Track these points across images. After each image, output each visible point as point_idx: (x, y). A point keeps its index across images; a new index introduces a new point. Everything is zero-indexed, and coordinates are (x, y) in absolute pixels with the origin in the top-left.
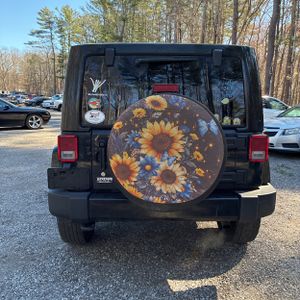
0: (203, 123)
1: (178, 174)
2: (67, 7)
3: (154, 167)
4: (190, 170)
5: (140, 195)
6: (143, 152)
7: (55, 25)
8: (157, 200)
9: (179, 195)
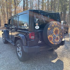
1: (59, 38)
5: (53, 43)
6: (54, 34)
8: (56, 44)
9: (59, 42)
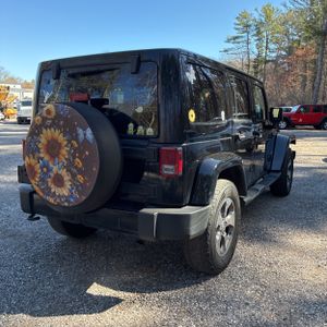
0: (80, 131)
1: (65, 179)
2: (269, 6)
3: (49, 170)
4: (74, 176)
6: (42, 155)
7: (253, 28)
8: (52, 200)
